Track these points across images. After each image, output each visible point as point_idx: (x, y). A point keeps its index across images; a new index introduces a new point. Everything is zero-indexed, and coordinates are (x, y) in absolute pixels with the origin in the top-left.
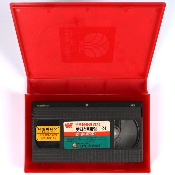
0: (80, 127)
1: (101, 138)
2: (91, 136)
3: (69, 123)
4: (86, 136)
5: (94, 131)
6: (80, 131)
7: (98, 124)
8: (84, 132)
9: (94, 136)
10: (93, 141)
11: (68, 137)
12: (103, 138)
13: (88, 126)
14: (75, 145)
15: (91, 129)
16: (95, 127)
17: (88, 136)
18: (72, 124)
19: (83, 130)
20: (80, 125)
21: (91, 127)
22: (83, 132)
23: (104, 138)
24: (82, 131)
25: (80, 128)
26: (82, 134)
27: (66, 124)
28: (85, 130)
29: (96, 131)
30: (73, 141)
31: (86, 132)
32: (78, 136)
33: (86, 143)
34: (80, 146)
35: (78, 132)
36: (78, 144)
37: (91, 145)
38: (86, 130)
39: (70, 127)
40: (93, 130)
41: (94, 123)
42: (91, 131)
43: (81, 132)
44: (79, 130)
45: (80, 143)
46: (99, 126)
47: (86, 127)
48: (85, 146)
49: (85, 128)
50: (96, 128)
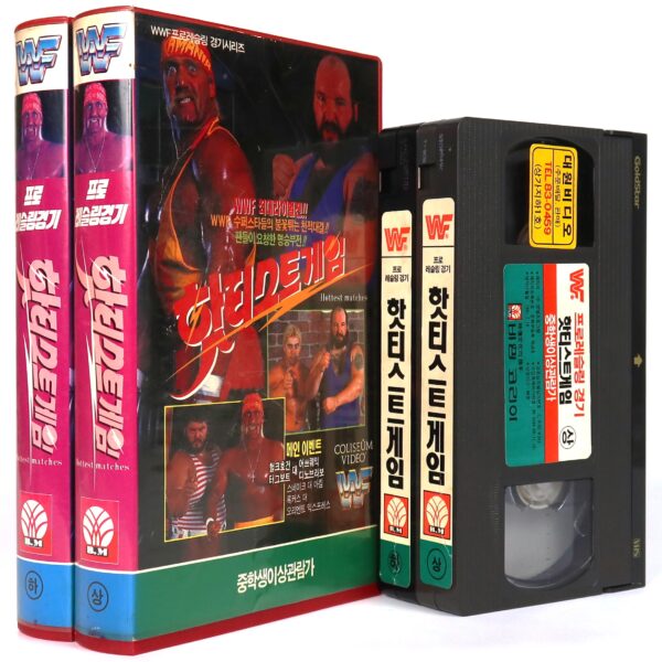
0: (572, 331)
1: (539, 427)
2: (545, 380)
3: (586, 288)
4: (544, 359)
5: (562, 394)
6: (562, 334)
7: (582, 409)
8: (556, 353)
9: (546, 394)
10: (528, 392)
11: (541, 280)
12: (536, 435)
13: (576, 366)
14: (516, 312)
15: (566, 383)
16: (572, 399)
17: (545, 368)
18: (582, 300)
19: (563, 347)
20: (579, 333)
21: (572, 380)
22: (556, 347)
23: (539, 439)
24: (561, 343)
25: (569, 334)
26: (550, 344)
27: (580, 272)
28: (564, 353)
29: (562, 403)
30: (528, 302)
31: (555, 358)
32: (545, 327)
33: (521, 362)
34: (512, 336)
35: (559, 324)
36: (520, 326)
37: (513, 382)
38: (563, 361)
39: (572, 291)
40: (564, 390)
41: (583, 394)
42: (560, 380)
43: (555, 336)
44: (562, 330)
45: (520, 334)
46: (576, 415)
47: (571, 359)
48: (513, 357)
49: (569, 353)
50: (570, 402)
